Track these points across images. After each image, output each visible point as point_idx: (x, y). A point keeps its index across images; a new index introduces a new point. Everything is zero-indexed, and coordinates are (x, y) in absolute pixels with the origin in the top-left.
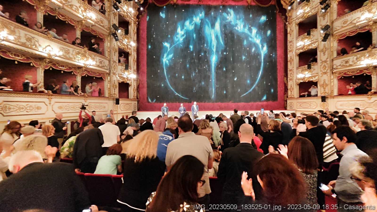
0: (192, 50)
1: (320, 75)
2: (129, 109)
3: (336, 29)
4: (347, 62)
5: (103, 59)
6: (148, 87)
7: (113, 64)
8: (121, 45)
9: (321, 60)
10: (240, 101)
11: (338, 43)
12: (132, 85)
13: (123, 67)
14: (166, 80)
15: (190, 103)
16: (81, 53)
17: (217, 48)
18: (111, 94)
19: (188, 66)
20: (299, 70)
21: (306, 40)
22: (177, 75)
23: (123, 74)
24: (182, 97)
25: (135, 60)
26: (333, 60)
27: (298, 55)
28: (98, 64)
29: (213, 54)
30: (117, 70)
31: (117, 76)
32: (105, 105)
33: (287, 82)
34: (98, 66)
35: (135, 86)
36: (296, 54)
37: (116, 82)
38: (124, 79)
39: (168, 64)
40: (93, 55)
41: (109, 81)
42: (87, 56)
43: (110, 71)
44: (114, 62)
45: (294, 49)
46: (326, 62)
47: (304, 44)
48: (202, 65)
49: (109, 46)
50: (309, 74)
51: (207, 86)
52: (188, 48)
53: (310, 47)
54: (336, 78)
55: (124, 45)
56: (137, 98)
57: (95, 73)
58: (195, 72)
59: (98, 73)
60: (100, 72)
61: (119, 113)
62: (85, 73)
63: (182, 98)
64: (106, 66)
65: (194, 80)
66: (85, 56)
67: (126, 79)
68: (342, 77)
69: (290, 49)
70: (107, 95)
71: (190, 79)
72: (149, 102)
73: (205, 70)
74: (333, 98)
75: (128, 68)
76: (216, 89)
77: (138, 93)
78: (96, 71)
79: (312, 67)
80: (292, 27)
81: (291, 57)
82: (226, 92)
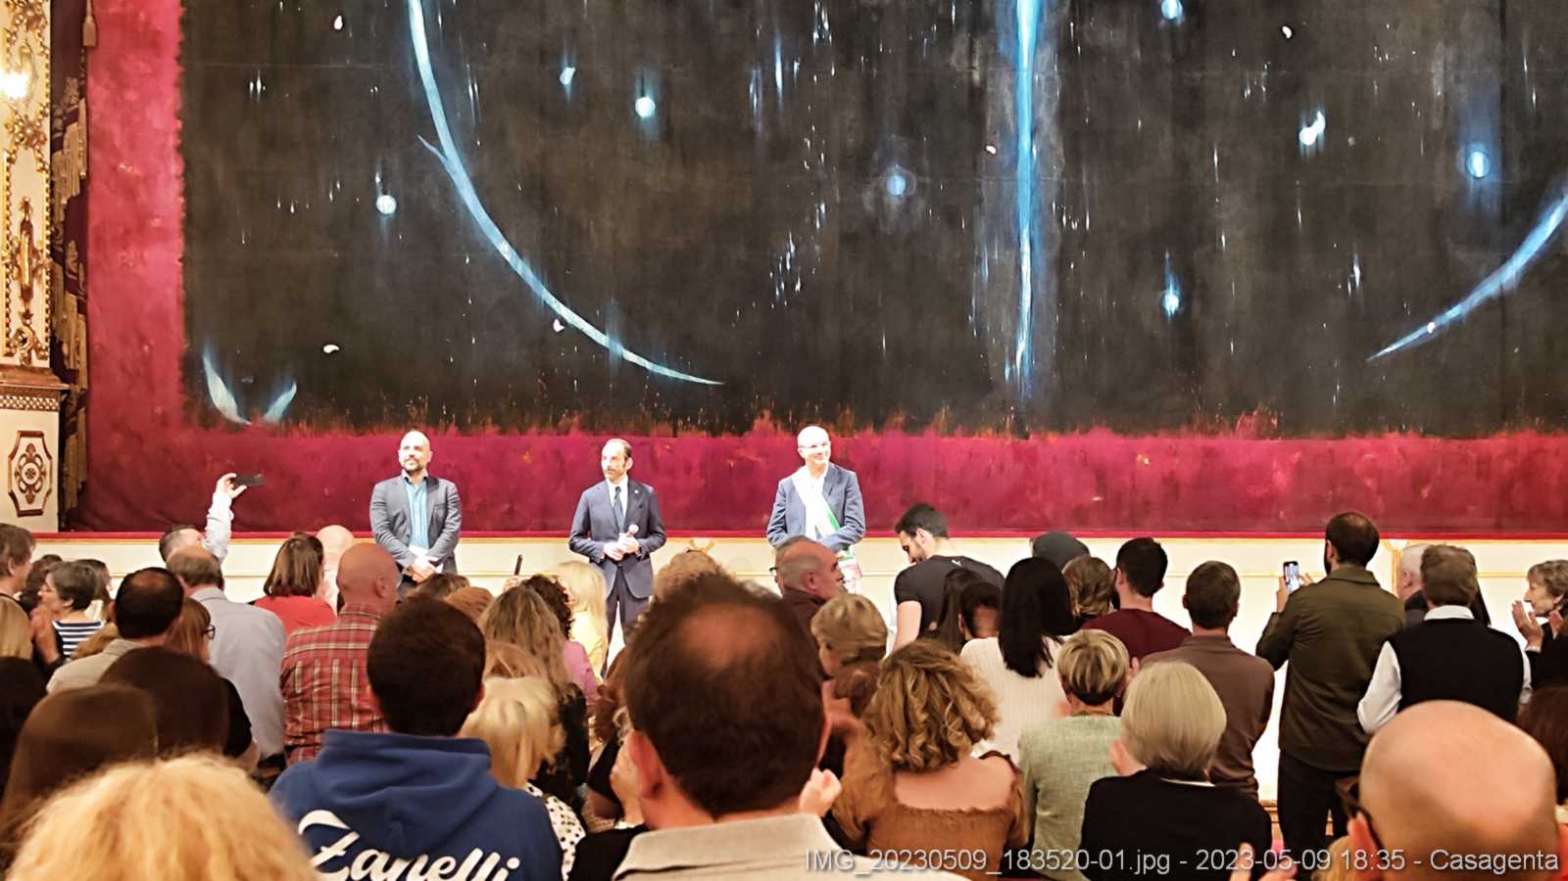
14: (434, 138)
22: (567, 75)
24: (631, 357)
51: (951, 218)
58: (799, 47)
63: (637, 367)
65: (783, 148)
71: (732, 133)
72: (210, 416)
76: (1061, 261)
82: (1185, 300)
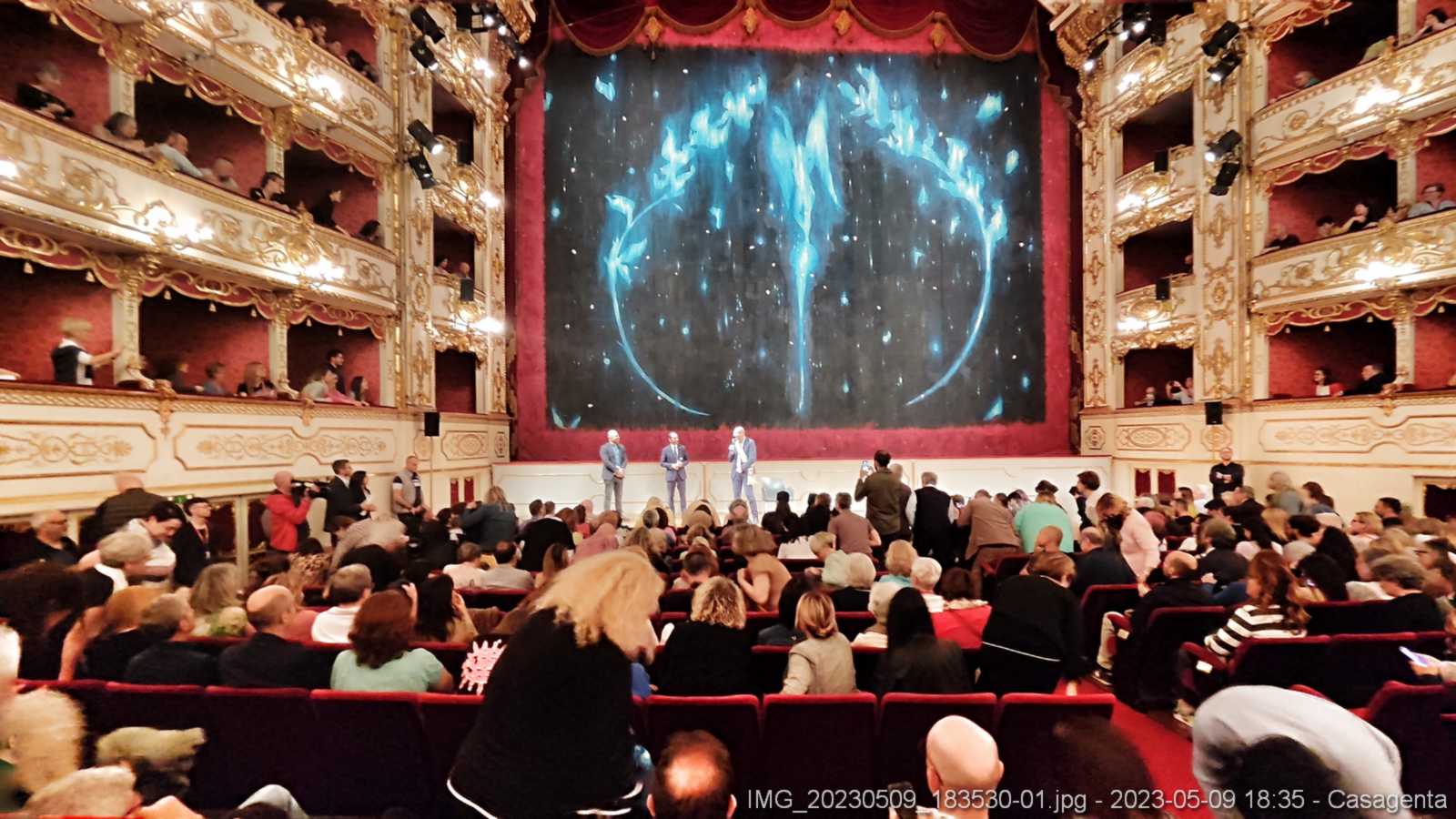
0: (718, 225)
1: (1204, 323)
2: (477, 453)
3: (1263, 146)
4: (1303, 273)
5: (373, 260)
6: (551, 368)
7: (412, 279)
8: (443, 206)
9: (1206, 265)
10: (904, 422)
11: (1272, 199)
12: (489, 360)
13: (452, 290)
14: (620, 340)
15: (712, 432)
16: (285, 234)
17: (816, 216)
18: (407, 397)
19: (704, 286)
20: (1124, 303)
21: (1151, 190)
22: (662, 322)
23: (452, 317)
24: (683, 407)
25: (500, 264)
26: (1250, 265)
27: (1120, 246)
28: (355, 276)
29: (802, 240)
30: (429, 300)
31: (429, 325)
32: (383, 436)
33: (1082, 349)
34: (356, 286)
35: (498, 364)
36: (1114, 243)
37: (425, 350)
38: (459, 337)
39: (629, 281)
40: (335, 242)
41: (399, 346)
42: (310, 244)
43: (402, 305)
44: (418, 269)
45: (1109, 224)
46: (1224, 271)
47: (1143, 203)
48: (760, 283)
49: (397, 208)
50: (1161, 318)
51: (779, 363)
52: (702, 216)
53: (1167, 217)
54: (1263, 335)
55: (456, 205)
56: (509, 412)
57: (344, 314)
58: (732, 312)
59: (354, 311)
60: (362, 310)
61: (438, 471)
62: (303, 313)
63: (684, 411)
64: (384, 286)
65: (728, 343)
66: (304, 246)
67: (467, 339)
68: (1283, 330)
69: (1092, 225)
70: (388, 397)
71: (713, 338)
72: (554, 427)
73: (771, 300)
74: (1252, 411)
75: (473, 292)
76: (814, 375)
77: (512, 392)
78: (346, 308)
79: (1173, 290)
80: (1099, 139)
81: (1095, 252)
82: (850, 388)
